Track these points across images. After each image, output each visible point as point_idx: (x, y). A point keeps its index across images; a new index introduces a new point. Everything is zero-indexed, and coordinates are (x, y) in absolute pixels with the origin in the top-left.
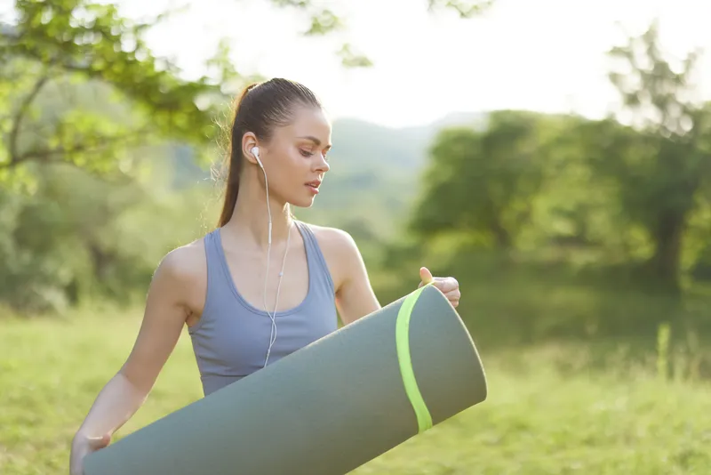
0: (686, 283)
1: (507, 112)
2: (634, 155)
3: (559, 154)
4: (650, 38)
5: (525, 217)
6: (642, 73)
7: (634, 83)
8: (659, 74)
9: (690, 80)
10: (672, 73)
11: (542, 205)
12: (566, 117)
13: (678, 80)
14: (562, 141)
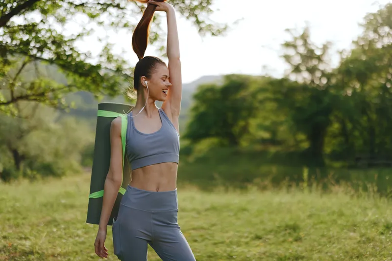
0: (327, 161)
1: (233, 75)
2: (299, 97)
3: (260, 97)
4: (304, 38)
5: (245, 130)
6: (301, 55)
7: (297, 60)
8: (310, 55)
9: (325, 58)
10: (316, 55)
11: (253, 123)
12: (263, 77)
13: (319, 58)
14: (262, 90)
